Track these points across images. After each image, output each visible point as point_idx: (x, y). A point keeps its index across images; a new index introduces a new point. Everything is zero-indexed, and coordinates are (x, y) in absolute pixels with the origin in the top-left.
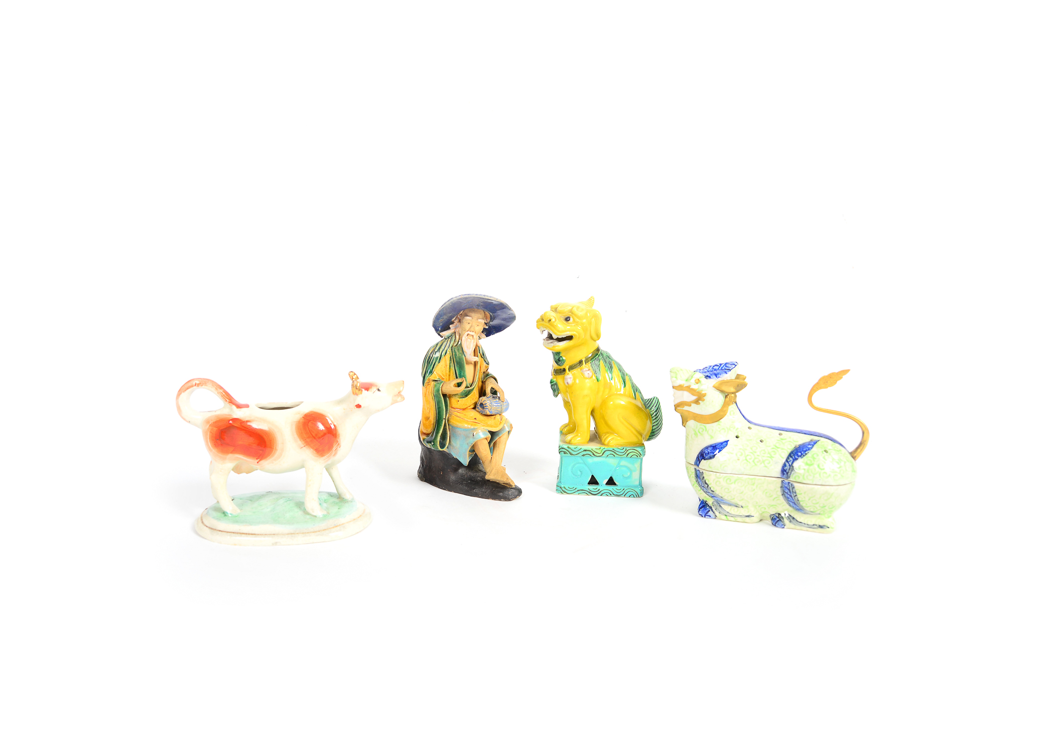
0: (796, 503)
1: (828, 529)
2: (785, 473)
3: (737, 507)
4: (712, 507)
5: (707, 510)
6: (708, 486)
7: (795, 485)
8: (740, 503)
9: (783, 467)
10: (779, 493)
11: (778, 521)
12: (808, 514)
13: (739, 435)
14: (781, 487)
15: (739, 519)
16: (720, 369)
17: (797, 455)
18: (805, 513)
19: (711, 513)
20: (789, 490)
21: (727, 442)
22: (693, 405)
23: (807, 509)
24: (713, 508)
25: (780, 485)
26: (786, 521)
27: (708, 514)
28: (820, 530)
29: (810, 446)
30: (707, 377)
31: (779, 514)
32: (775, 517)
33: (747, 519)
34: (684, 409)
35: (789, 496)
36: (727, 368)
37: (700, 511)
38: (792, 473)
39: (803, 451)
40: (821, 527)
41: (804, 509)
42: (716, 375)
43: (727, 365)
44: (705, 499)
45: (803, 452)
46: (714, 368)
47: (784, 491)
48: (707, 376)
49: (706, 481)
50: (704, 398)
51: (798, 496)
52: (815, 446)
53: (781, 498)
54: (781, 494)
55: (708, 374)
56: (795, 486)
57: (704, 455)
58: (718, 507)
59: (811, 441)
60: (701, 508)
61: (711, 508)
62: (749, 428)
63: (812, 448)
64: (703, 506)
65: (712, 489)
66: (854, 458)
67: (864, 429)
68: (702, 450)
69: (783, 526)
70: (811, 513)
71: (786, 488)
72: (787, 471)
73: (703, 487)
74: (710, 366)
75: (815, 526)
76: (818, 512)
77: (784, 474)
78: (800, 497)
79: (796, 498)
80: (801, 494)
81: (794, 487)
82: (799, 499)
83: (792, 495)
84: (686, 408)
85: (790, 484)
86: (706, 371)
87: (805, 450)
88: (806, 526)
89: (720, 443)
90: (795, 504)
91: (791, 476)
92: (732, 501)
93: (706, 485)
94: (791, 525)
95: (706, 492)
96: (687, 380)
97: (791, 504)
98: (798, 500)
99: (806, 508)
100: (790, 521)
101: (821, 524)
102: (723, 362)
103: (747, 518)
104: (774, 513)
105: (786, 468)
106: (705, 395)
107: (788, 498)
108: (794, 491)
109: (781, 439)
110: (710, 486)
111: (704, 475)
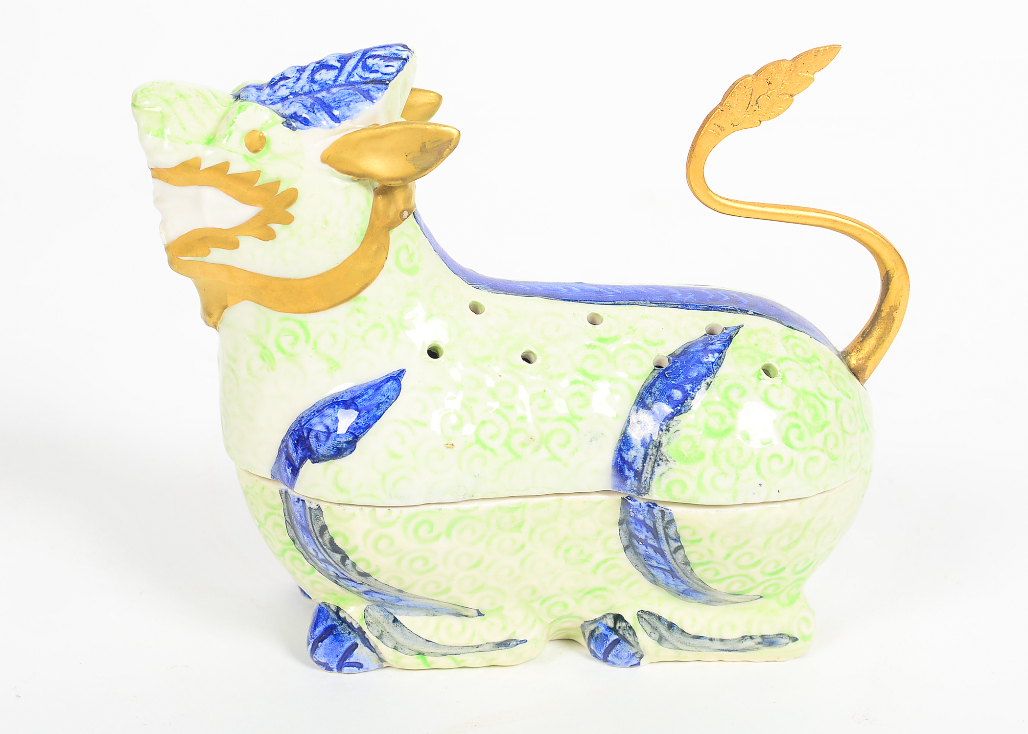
0: (680, 574)
1: (791, 644)
2: (631, 474)
3: (459, 615)
4: (365, 628)
5: (347, 644)
6: (345, 558)
7: (676, 511)
8: (472, 603)
9: (620, 451)
10: (614, 538)
11: (617, 642)
12: (720, 602)
13: (442, 344)
14: (621, 523)
15: (470, 659)
16: (342, 79)
17: (669, 397)
18: (709, 602)
19: (361, 653)
20: (653, 531)
21: (396, 378)
22: (248, 243)
23: (719, 587)
24: (369, 635)
25: (615, 513)
26: (644, 639)
27: (352, 660)
28: (767, 652)
29: (711, 358)
30: (292, 120)
31: (618, 618)
32: (602, 630)
33: (502, 655)
34: (210, 258)
35: (651, 551)
36: (373, 76)
37: (320, 651)
38: (658, 470)
39: (687, 380)
40: (768, 641)
41: (709, 589)
42: (327, 108)
43: (370, 62)
44: (333, 602)
45: (688, 387)
46: (317, 77)
47: (631, 536)
48: (295, 116)
49: (338, 542)
50: (291, 210)
51: (687, 549)
52: (729, 352)
53: (623, 562)
54: (621, 546)
55: (295, 108)
56: (675, 517)
57: (312, 441)
58: (390, 627)
59: (711, 333)
60: (321, 639)
61: (361, 633)
62: (475, 309)
63: (718, 364)
64: (330, 631)
65: (362, 567)
66: (857, 373)
67: (890, 265)
68: (299, 421)
69: (635, 660)
70: (736, 598)
71: (643, 523)
72: (638, 465)
73: (324, 561)
74: (301, 70)
75: (749, 643)
76: (757, 592)
77: (627, 478)
78: (691, 551)
79: (679, 556)
80: (700, 540)
81: (671, 521)
82: (692, 558)
83: (665, 547)
84: (218, 255)
85: (656, 511)
86: (284, 92)
87: (694, 374)
88: (718, 645)
89: (370, 387)
90: (674, 576)
91: (654, 484)
92: (442, 598)
93: (338, 557)
94: (666, 652)
95: (337, 579)
96: (211, 140)
97: (660, 576)
98: (687, 563)
99: (713, 586)
100: (661, 640)
101: (770, 631)
102: (353, 45)
103: (503, 652)
104: (597, 616)
105: (632, 453)
106: (291, 197)
107: (649, 557)
108: (671, 532)
109: (601, 340)
110: (352, 557)
111: (327, 519)
